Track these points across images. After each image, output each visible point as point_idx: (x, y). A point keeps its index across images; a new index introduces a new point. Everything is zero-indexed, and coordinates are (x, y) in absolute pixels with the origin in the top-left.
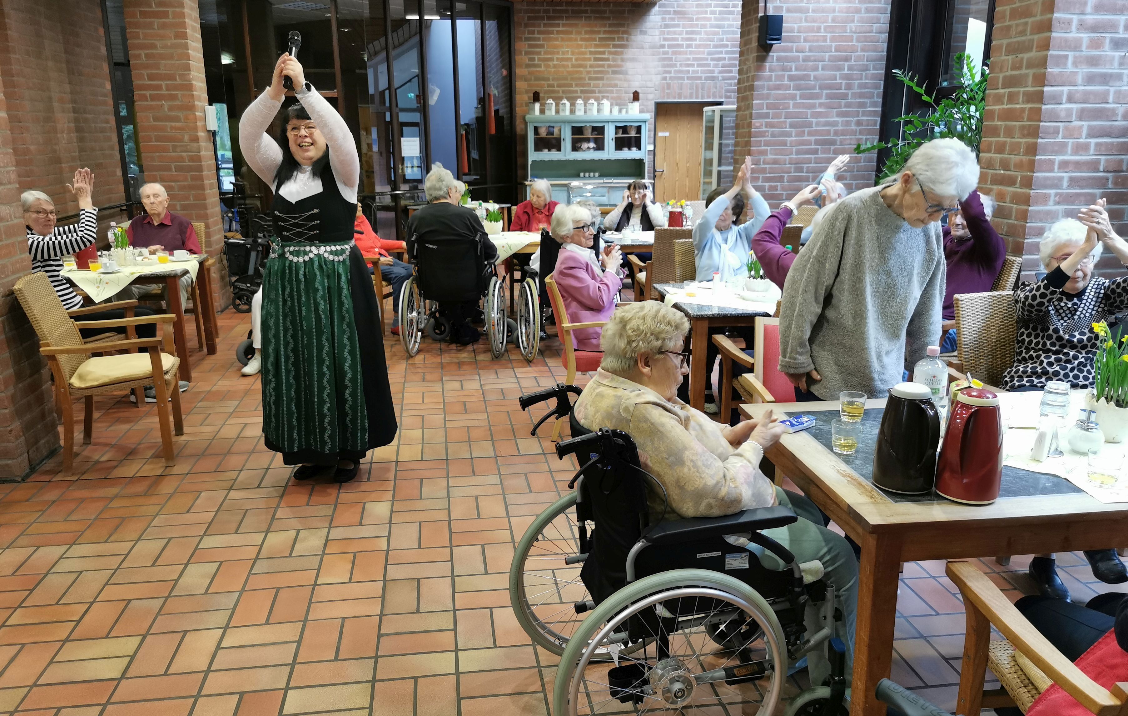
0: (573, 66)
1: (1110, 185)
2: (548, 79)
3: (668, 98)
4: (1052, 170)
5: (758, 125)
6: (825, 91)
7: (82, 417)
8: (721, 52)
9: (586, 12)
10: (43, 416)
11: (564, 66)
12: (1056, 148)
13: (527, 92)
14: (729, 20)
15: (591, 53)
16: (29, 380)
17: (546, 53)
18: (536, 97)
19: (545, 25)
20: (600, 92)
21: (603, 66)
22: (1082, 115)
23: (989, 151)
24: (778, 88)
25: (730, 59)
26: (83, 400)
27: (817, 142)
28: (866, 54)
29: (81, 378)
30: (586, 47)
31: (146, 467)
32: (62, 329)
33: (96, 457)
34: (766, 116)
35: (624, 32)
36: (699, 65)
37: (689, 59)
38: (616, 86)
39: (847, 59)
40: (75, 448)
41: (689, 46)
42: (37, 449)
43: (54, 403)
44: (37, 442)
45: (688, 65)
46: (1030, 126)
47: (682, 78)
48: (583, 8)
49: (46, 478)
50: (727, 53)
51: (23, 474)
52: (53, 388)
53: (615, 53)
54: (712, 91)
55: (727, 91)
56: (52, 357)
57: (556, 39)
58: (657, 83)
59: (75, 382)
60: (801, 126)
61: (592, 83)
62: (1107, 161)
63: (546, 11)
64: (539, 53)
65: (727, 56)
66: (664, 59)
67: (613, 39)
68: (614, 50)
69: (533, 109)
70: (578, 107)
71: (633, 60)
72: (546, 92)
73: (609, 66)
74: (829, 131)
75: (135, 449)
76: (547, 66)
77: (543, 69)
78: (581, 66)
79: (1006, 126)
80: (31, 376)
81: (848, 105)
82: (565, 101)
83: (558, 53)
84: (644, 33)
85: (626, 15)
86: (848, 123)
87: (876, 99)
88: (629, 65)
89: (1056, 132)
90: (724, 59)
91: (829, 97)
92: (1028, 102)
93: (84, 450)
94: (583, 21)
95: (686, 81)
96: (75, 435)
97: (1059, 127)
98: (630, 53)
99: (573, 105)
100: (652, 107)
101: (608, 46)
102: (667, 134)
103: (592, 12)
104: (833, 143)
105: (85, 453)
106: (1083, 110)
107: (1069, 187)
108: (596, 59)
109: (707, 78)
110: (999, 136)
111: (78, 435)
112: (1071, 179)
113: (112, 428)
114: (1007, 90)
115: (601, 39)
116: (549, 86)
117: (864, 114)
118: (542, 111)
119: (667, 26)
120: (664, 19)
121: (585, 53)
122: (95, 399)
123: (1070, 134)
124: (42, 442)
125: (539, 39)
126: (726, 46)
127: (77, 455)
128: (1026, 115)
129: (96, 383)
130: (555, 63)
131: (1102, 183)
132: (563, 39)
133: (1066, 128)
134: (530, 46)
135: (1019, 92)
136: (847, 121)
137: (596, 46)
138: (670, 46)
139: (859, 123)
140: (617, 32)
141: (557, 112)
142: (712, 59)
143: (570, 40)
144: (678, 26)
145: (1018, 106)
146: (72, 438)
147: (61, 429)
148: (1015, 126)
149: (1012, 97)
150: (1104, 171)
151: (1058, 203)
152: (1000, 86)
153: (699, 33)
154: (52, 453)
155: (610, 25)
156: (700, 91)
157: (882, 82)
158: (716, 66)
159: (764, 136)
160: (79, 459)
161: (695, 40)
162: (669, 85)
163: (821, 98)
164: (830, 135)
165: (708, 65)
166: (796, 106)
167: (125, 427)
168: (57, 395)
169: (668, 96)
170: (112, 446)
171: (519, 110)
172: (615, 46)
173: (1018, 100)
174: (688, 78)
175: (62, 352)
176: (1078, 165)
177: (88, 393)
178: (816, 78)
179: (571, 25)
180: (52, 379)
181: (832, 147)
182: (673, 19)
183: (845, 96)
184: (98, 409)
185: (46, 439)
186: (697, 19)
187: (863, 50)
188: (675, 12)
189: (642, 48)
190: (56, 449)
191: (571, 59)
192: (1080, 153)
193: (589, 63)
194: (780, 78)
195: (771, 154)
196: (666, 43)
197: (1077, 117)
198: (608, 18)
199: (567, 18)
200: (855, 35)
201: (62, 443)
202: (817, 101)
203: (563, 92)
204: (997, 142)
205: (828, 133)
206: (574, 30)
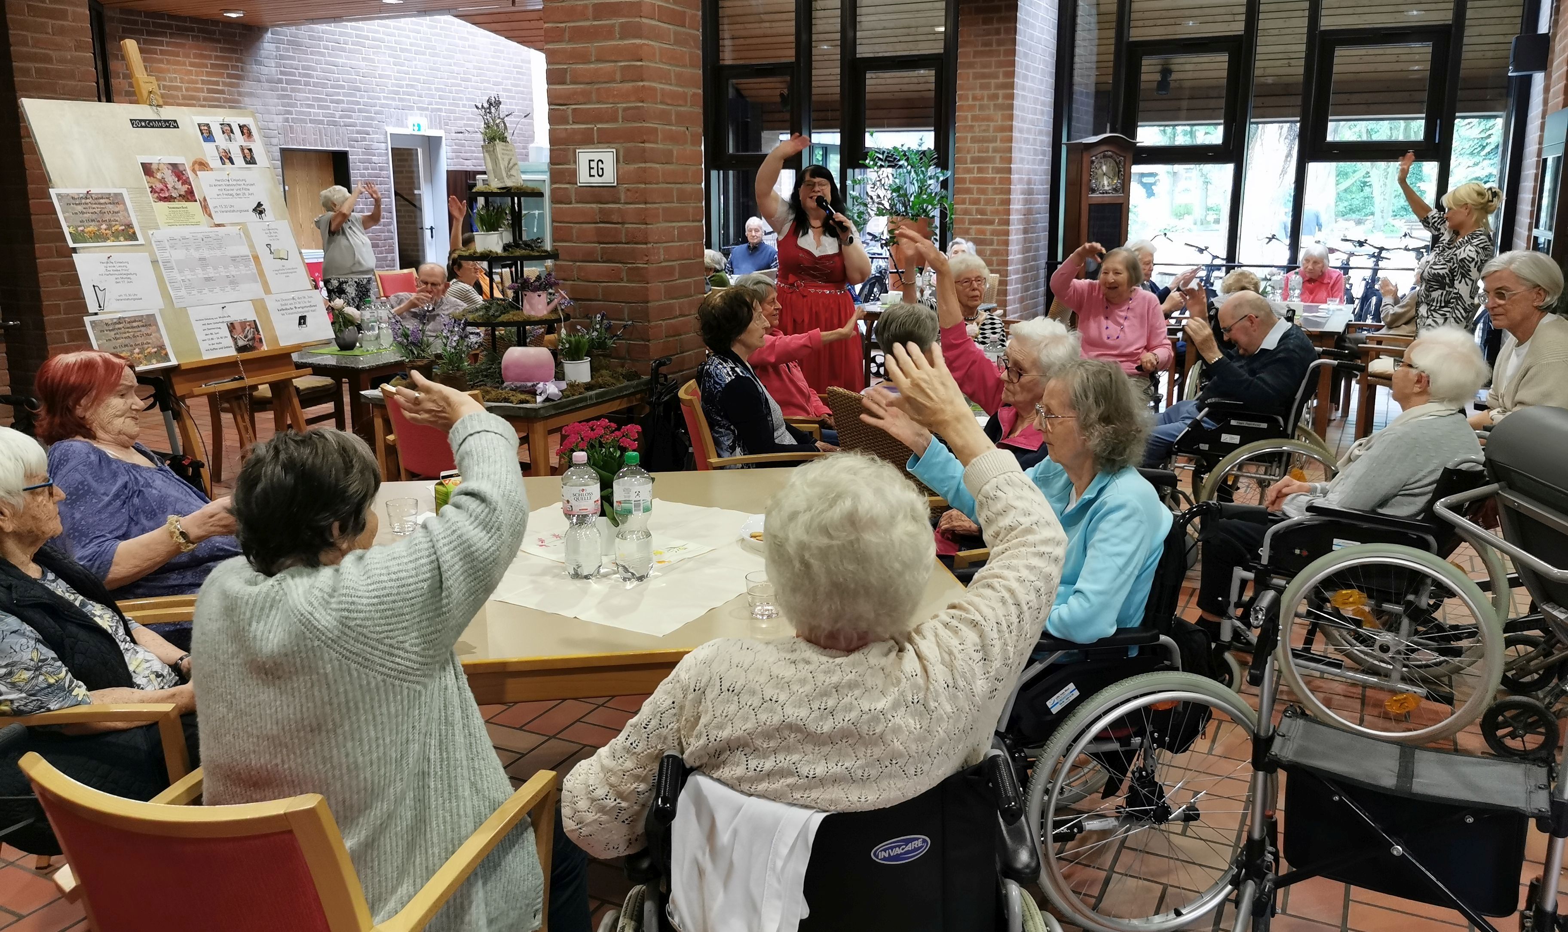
9: (192, 30)
37: (308, 99)
41: (307, 84)
53: (231, 85)
57: (161, 61)
63: (144, 23)
71: (251, 95)
108: (210, 91)
119: (282, 57)
121: (196, 82)
132: (168, 62)
161: (312, 77)
172: (230, 76)
182: (287, 50)
188: (290, 43)
198: (218, 41)
199: (172, 35)
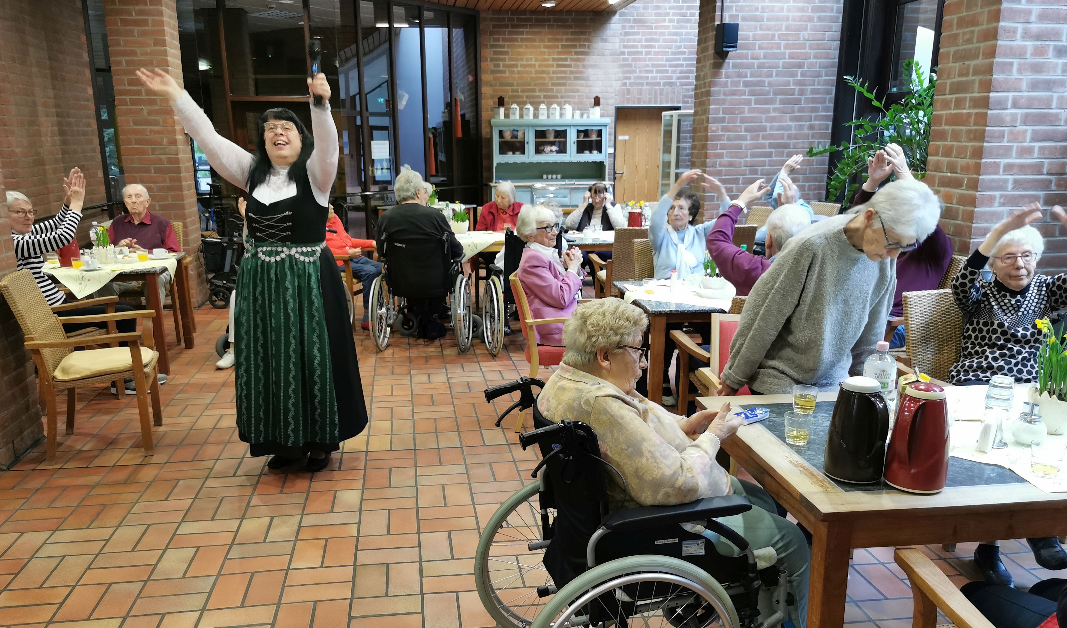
0: (537, 72)
1: (1053, 187)
2: (512, 85)
3: (628, 103)
4: (997, 173)
5: (714, 129)
6: (779, 97)
7: (64, 408)
8: (679, 59)
10: (27, 408)
11: (527, 72)
12: (1001, 152)
13: (492, 97)
14: (686, 28)
15: (554, 60)
16: (14, 373)
17: (510, 60)
18: (501, 102)
19: (510, 33)
20: (562, 97)
21: (565, 72)
22: (1026, 120)
23: (937, 154)
24: (733, 93)
25: (687, 65)
26: (66, 392)
27: (771, 145)
28: (818, 61)
29: (64, 371)
30: (549, 54)
31: (127, 456)
32: (45, 324)
33: (78, 447)
34: (722, 120)
35: (586, 40)
36: (658, 72)
38: (578, 91)
39: (800, 66)
40: (59, 439)
42: (22, 439)
43: (38, 395)
44: (21, 432)
45: (648, 72)
46: (976, 130)
47: (642, 84)
48: (546, 17)
49: (31, 467)
50: (685, 59)
51: (8, 463)
52: (37, 381)
54: (670, 96)
55: (685, 96)
56: (36, 351)
58: (617, 89)
59: (58, 374)
60: (756, 130)
61: (555, 88)
62: (1050, 164)
64: (504, 60)
65: (684, 63)
66: (624, 66)
67: (575, 46)
68: (575, 57)
69: (498, 114)
70: (541, 111)
72: (510, 97)
73: (571, 72)
74: (783, 135)
75: (115, 439)
76: (513, 72)
77: (507, 74)
78: (543, 72)
79: (953, 131)
80: (15, 369)
81: (801, 110)
82: (529, 106)
83: (522, 60)
84: (605, 40)
85: (587, 23)
86: (801, 127)
87: (828, 104)
88: (590, 72)
89: (1002, 136)
90: (682, 65)
91: (783, 102)
92: (975, 107)
93: (66, 440)
94: (546, 30)
95: (645, 87)
96: (59, 425)
97: (1004, 131)
98: (591, 60)
99: (536, 109)
100: (613, 112)
101: (570, 53)
102: (627, 138)
103: (555, 20)
104: (786, 146)
105: (68, 443)
106: (1027, 115)
107: (1014, 189)
109: (665, 84)
110: (946, 140)
111: (61, 425)
112: (1016, 182)
113: (93, 419)
114: (954, 96)
115: (563, 46)
116: (513, 91)
117: (816, 118)
118: (507, 116)
120: (624, 27)
122: (77, 391)
123: (1014, 138)
124: (25, 433)
125: (503, 46)
126: (684, 53)
127: (60, 444)
128: (972, 120)
129: (78, 376)
130: (519, 69)
131: (1045, 185)
133: (1011, 133)
134: (495, 53)
135: (965, 98)
136: (800, 126)
137: (559, 53)
138: (629, 53)
139: (811, 127)
140: (579, 40)
141: (521, 116)
142: (671, 66)
143: (534, 47)
144: (637, 33)
145: (964, 111)
146: (55, 428)
147: (44, 420)
148: (961, 130)
149: (959, 103)
150: (1048, 174)
151: (1003, 205)
152: (947, 92)
153: (657, 40)
154: (36, 443)
155: (572, 33)
156: (659, 96)
157: (834, 88)
158: (674, 72)
159: (720, 140)
160: (61, 449)
162: (628, 91)
163: (775, 104)
164: (783, 139)
165: (667, 71)
166: (751, 110)
167: (106, 418)
168: (40, 388)
169: (628, 100)
170: (94, 436)
171: (484, 115)
173: (965, 105)
174: (647, 84)
175: (46, 346)
176: (1022, 168)
177: (70, 385)
178: (770, 84)
179: (534, 33)
180: (37, 372)
181: (786, 151)
183: (798, 102)
184: (80, 400)
185: (29, 430)
186: (656, 27)
187: (815, 57)
189: (603, 55)
190: (39, 439)
191: (534, 65)
192: (1025, 156)
193: (551, 69)
194: (736, 84)
195: (727, 157)
196: (626, 50)
197: (1021, 122)
200: (808, 43)
201: (46, 433)
202: (771, 107)
203: (527, 97)
204: (944, 146)
205: (782, 137)
206: (537, 37)
